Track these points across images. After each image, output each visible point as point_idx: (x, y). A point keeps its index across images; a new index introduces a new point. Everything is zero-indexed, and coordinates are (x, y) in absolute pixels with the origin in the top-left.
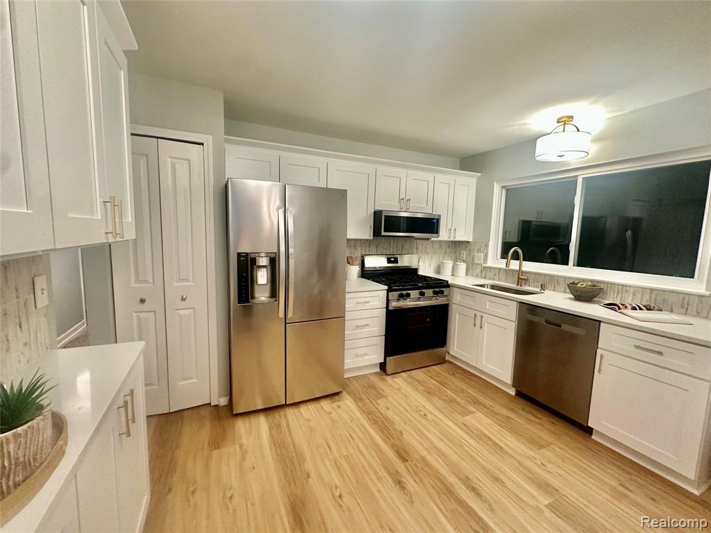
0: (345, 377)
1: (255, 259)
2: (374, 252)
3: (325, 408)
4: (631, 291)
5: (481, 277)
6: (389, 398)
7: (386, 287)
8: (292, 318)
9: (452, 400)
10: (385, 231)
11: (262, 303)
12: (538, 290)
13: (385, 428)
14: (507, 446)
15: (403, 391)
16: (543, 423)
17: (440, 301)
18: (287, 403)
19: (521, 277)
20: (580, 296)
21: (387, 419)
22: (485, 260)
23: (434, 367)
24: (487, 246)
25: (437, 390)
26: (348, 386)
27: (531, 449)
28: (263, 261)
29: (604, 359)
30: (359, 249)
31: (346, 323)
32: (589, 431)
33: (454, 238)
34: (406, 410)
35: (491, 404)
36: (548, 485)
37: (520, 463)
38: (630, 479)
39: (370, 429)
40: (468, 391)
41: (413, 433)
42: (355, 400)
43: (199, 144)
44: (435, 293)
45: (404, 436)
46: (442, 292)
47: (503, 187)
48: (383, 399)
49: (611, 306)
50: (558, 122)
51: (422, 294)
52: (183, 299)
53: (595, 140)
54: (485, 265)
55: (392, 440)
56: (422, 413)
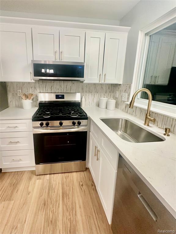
10: (35, 76)
19: (149, 118)
22: (128, 98)
24: (130, 87)
47: (146, 35)
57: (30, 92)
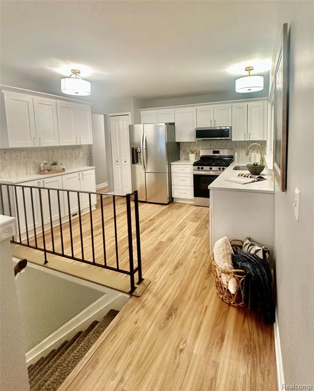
1: (136, 150)
10: (197, 138)
18: (147, 201)
28: (139, 150)
51: (211, 169)
52: (125, 162)
57: (195, 149)
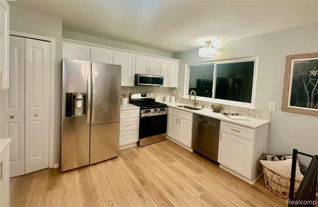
0: (120, 149)
1: (75, 96)
2: (135, 92)
3: (109, 165)
4: (232, 108)
5: (181, 103)
6: (140, 158)
7: (140, 108)
8: (93, 123)
9: (167, 156)
10: (139, 83)
11: (78, 117)
12: (201, 108)
13: (137, 171)
14: (187, 173)
15: (146, 154)
16: (202, 163)
17: (164, 113)
18: (90, 164)
19: (196, 103)
20: (215, 110)
21: (138, 167)
22: (182, 96)
23: (161, 142)
24: (183, 90)
25: (161, 152)
26: (121, 153)
27: (196, 174)
28: (80, 97)
29: (222, 135)
30: (128, 90)
31: (120, 124)
32: (218, 164)
33: (170, 86)
34: (147, 163)
35: (182, 156)
36: (201, 188)
37: (191, 180)
38: (231, 181)
39: (129, 172)
40: (174, 151)
41: (149, 172)
42: (123, 160)
43: (48, 41)
44: (161, 110)
45: (145, 174)
46: (164, 109)
47: (189, 66)
48: (137, 158)
49: (225, 114)
50: (206, 43)
51: (156, 110)
52: (36, 116)
53: (218, 51)
54: (182, 98)
55: (139, 176)
56: (154, 163)
